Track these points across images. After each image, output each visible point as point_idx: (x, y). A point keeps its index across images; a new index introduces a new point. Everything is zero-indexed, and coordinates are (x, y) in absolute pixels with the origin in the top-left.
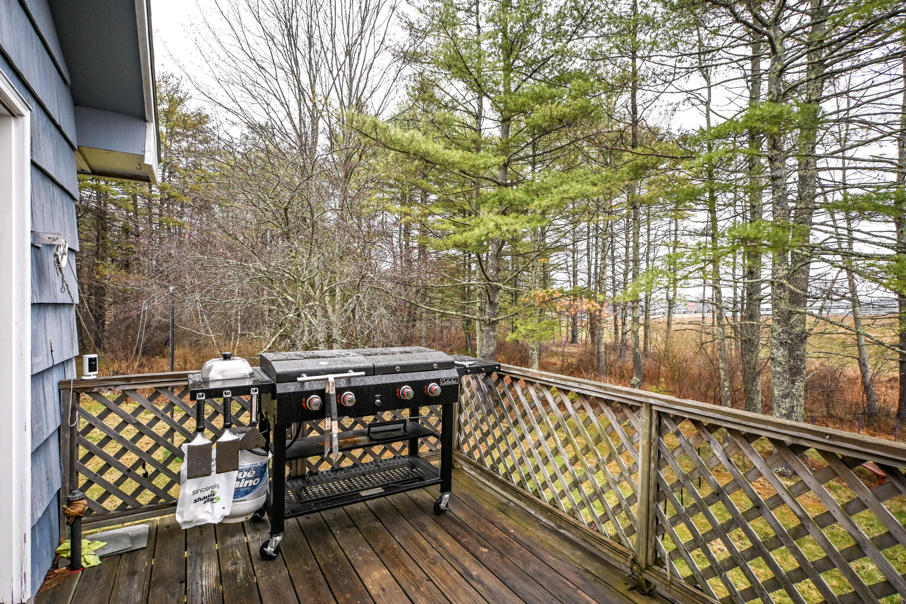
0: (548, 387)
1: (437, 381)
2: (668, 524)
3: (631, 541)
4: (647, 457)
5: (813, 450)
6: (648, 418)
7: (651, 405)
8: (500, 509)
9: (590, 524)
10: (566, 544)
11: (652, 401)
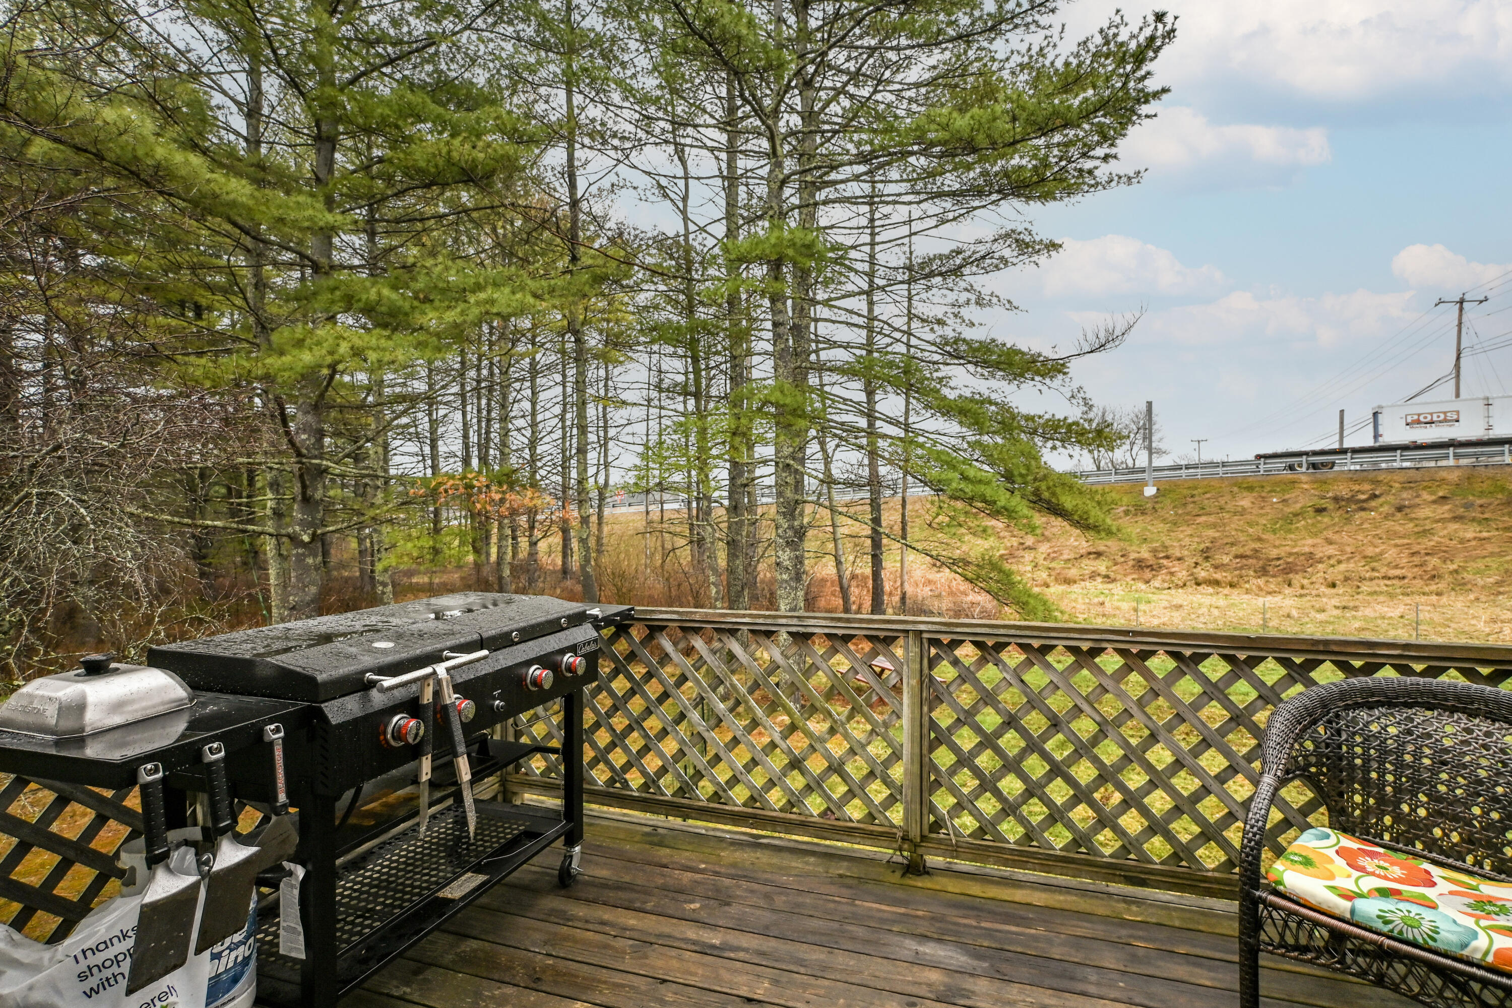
0: (733, 632)
1: (573, 649)
2: (946, 777)
3: (896, 815)
4: (917, 700)
5: (1110, 650)
6: (918, 650)
7: (921, 632)
8: (652, 843)
9: (823, 814)
10: (786, 855)
11: (922, 627)
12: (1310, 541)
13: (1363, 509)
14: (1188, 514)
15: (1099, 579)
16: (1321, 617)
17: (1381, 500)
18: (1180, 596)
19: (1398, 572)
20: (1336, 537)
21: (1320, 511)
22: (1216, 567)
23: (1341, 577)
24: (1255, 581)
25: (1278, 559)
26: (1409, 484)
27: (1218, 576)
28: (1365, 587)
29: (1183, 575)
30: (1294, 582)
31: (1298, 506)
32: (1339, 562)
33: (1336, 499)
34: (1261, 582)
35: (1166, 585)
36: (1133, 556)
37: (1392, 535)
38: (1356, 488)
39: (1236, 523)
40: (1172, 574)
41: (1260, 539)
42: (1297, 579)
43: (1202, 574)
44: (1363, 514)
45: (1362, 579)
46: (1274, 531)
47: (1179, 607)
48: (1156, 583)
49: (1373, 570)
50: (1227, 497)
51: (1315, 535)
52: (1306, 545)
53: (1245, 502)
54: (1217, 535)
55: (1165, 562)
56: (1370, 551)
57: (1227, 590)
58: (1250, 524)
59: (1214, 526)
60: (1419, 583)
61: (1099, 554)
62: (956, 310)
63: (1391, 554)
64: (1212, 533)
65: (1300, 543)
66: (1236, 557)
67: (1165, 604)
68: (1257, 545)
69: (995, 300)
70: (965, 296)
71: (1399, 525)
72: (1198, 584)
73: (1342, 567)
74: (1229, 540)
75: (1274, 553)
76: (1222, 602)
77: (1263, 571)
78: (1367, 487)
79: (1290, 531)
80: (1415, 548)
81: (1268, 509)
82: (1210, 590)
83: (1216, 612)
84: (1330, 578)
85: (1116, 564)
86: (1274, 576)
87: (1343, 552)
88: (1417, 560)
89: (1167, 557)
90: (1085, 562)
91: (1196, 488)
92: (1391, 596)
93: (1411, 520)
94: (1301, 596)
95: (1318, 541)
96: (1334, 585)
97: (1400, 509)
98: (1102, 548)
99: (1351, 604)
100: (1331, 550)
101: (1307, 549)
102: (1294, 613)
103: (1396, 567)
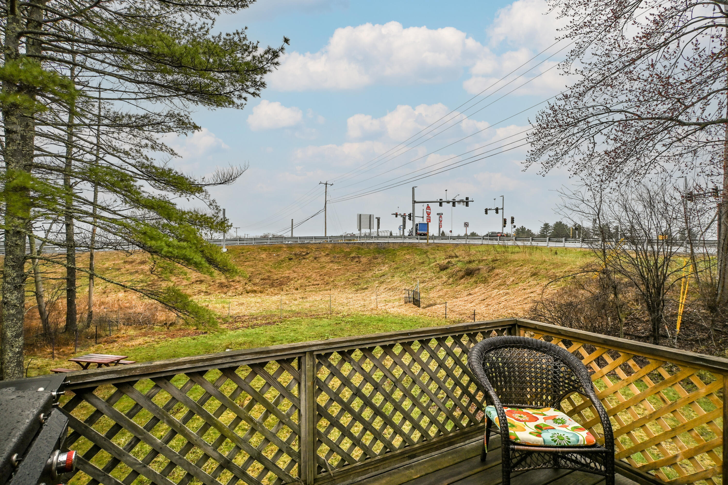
2: (325, 436)
4: (311, 395)
6: (312, 363)
7: (313, 351)
11: (315, 349)
12: (288, 272)
13: (304, 259)
14: (241, 261)
15: (203, 294)
16: (296, 302)
17: (309, 255)
18: (242, 299)
19: (317, 282)
20: (296, 270)
21: (290, 259)
22: (254, 284)
23: (299, 286)
24: (269, 290)
25: (277, 279)
26: (318, 249)
27: (255, 288)
28: (308, 289)
29: (240, 289)
30: (284, 289)
31: (283, 257)
32: (298, 280)
33: (295, 254)
34: (272, 290)
35: (234, 294)
36: (218, 281)
37: (314, 268)
38: (302, 250)
39: (260, 265)
40: (236, 289)
41: (270, 272)
42: (285, 287)
43: (249, 288)
44: (304, 260)
45: (306, 286)
46: (275, 268)
47: (243, 304)
48: (230, 294)
49: (309, 282)
50: (256, 254)
51: (289, 269)
52: (287, 273)
53: (264, 256)
54: (253, 270)
55: (232, 283)
56: (308, 275)
57: (259, 295)
58: (266, 265)
59: (252, 266)
60: (323, 286)
61: (201, 282)
62: (138, 148)
63: (314, 276)
64: (251, 269)
65: (284, 272)
66: (262, 279)
67: (236, 303)
68: (269, 274)
69: (164, 148)
70: (144, 142)
71: (316, 265)
72: (248, 293)
73: (299, 282)
74: (258, 272)
75: (275, 277)
76: (259, 300)
77: (272, 285)
78: (305, 250)
79: (280, 268)
80: (321, 273)
81: (272, 259)
82: (253, 295)
83: (258, 305)
84: (296, 287)
85: (210, 286)
86: (276, 287)
87: (299, 276)
88: (322, 277)
89: (233, 281)
90: (195, 285)
91: (244, 249)
92: (316, 292)
93: (319, 262)
94: (287, 294)
95: (291, 271)
96: (297, 289)
97: (315, 258)
98: (203, 278)
99: (305, 296)
100: (295, 275)
101: (287, 275)
102: (287, 302)
103: (316, 281)
